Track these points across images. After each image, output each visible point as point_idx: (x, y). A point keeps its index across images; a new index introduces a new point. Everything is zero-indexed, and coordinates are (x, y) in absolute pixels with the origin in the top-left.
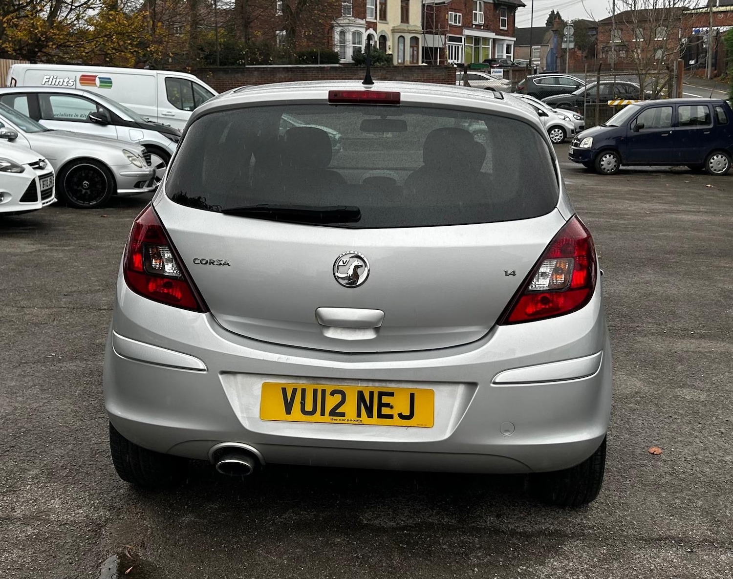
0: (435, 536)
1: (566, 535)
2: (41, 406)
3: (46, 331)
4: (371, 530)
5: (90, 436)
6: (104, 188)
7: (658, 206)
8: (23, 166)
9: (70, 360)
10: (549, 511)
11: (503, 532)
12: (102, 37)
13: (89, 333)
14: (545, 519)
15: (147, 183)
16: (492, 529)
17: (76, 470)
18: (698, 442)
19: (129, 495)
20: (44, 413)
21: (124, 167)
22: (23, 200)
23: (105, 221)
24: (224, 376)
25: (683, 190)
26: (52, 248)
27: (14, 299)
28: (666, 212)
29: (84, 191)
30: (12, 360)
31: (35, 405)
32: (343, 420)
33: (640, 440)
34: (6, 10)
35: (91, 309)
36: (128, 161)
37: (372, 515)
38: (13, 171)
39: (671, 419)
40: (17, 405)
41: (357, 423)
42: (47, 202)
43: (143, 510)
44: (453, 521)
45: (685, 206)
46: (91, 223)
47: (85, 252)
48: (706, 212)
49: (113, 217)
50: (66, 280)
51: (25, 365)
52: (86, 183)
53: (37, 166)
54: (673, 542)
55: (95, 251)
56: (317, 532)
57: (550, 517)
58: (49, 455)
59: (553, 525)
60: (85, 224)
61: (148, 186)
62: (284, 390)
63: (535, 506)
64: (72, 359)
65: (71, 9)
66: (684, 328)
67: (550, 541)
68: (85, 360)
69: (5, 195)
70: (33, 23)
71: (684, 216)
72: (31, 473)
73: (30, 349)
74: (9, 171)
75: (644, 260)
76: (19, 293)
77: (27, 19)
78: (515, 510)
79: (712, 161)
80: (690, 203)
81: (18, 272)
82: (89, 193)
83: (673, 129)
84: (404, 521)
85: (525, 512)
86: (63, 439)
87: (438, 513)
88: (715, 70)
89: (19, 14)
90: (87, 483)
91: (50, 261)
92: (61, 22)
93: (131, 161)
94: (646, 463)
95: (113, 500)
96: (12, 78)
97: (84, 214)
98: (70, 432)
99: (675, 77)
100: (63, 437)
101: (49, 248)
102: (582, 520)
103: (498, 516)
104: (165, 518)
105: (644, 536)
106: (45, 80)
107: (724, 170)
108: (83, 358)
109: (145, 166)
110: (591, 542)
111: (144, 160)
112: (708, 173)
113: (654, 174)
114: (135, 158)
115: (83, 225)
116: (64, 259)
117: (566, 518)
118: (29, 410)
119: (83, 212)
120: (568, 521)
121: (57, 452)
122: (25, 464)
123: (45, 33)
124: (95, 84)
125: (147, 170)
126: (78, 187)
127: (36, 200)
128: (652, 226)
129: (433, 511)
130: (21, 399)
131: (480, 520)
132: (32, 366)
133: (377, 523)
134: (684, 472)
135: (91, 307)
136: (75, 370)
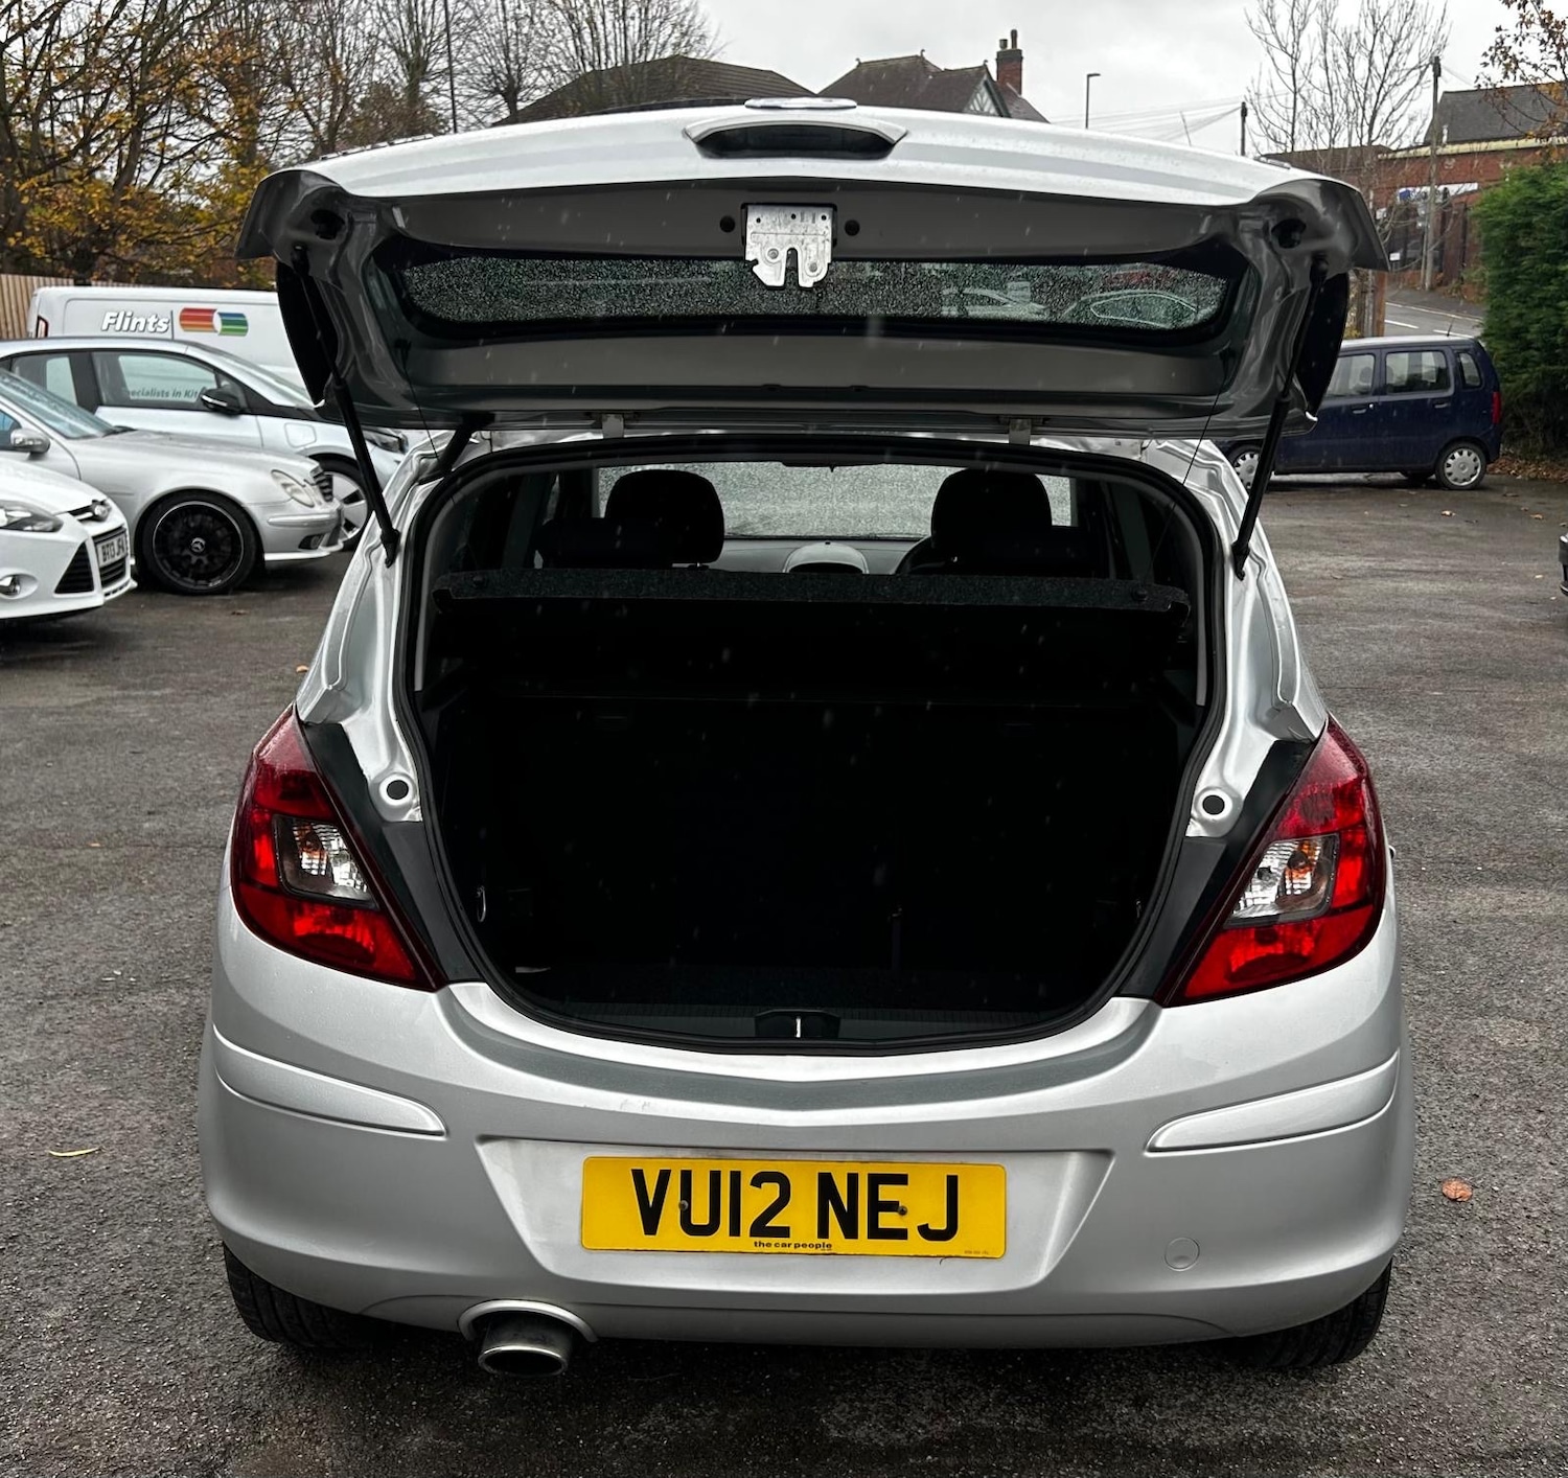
0: (999, 1468)
1: (1299, 1453)
2: (82, 1120)
3: (104, 908)
4: (849, 1458)
5: (192, 1199)
6: (235, 552)
7: (1354, 563)
8: (60, 517)
9: (154, 986)
10: (1252, 1380)
11: (1154, 1449)
12: (227, 223)
13: (199, 910)
14: (1246, 1406)
15: (326, 538)
16: (1130, 1443)
17: (159, 1300)
18: (1547, 1165)
19: (280, 1370)
20: (91, 1138)
21: (276, 506)
22: (60, 590)
23: (238, 623)
24: (489, 1146)
25: (1396, 524)
26: (126, 693)
27: (39, 826)
28: (1374, 574)
29: (194, 559)
30: (26, 990)
31: (68, 1117)
32: (784, 1245)
33: (1421, 1165)
34: (26, 166)
35: (207, 847)
36: (283, 495)
37: (849, 1413)
38: (36, 528)
39: (1478, 1101)
40: (28, 1116)
41: (819, 1251)
42: (114, 592)
43: (315, 1412)
44: (1037, 1421)
45: (1409, 561)
46: (211, 631)
47: (197, 702)
48: (1451, 573)
49: (256, 613)
50: (152, 775)
51: (54, 1002)
52: (198, 542)
53: (89, 515)
54: (1545, 1460)
55: (218, 700)
56: (725, 1467)
57: (1256, 1400)
58: (98, 1259)
59: (1267, 1424)
60: (199, 632)
61: (329, 544)
62: (638, 1176)
63: (1219, 1368)
64: (160, 984)
65: (162, 165)
66: (1461, 858)
67: (1264, 1470)
68: (189, 985)
69: (22, 581)
70: (83, 195)
71: (1410, 584)
72: (51, 1314)
73: (66, 959)
74: (29, 528)
75: (1350, 691)
76: (49, 811)
77: (69, 185)
78: (1175, 1383)
79: (1450, 461)
80: (1417, 553)
81: (50, 757)
82: (206, 562)
83: (1376, 399)
84: (924, 1427)
85: (1200, 1389)
86: (130, 1212)
87: (1000, 1400)
88: (1441, 271)
89: (55, 176)
90: (183, 1341)
91: (121, 726)
92: (141, 193)
93: (290, 494)
94: (1445, 1229)
95: (244, 1387)
96: (39, 318)
97: (197, 608)
98: (147, 1189)
99: (1370, 289)
100: (130, 1205)
101: (120, 693)
102: (1328, 1403)
103: (1138, 1403)
104: (364, 1437)
105: (1473, 1444)
106: (107, 320)
107: (1473, 479)
108: (184, 981)
109: (320, 503)
110: (1358, 1469)
111: (318, 490)
112: (1442, 485)
113: (1338, 490)
114: (297, 486)
115: (193, 634)
116: (151, 720)
117: (1293, 1401)
118: (56, 1130)
119: (194, 603)
120: (1297, 1409)
121: (116, 1249)
122: (39, 1290)
123: (109, 216)
124: (212, 326)
125: (324, 511)
126: (182, 550)
127: (90, 588)
128: (1351, 610)
129: (987, 1395)
130: (37, 1099)
131: (1098, 1415)
132: (71, 1004)
133: (863, 1435)
134: (1531, 1252)
135: (205, 843)
136: (164, 1014)
